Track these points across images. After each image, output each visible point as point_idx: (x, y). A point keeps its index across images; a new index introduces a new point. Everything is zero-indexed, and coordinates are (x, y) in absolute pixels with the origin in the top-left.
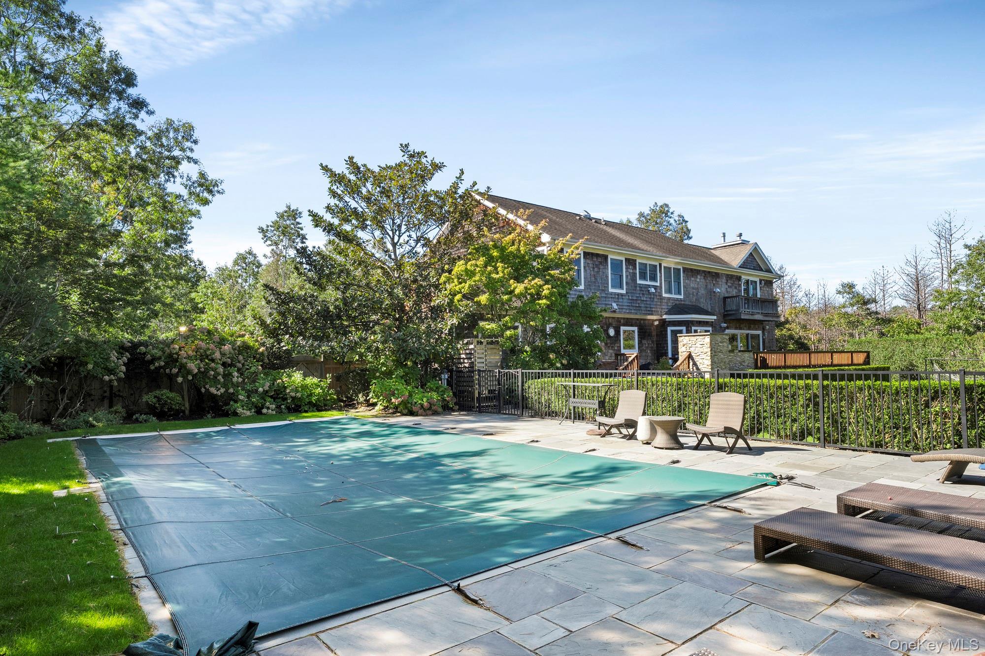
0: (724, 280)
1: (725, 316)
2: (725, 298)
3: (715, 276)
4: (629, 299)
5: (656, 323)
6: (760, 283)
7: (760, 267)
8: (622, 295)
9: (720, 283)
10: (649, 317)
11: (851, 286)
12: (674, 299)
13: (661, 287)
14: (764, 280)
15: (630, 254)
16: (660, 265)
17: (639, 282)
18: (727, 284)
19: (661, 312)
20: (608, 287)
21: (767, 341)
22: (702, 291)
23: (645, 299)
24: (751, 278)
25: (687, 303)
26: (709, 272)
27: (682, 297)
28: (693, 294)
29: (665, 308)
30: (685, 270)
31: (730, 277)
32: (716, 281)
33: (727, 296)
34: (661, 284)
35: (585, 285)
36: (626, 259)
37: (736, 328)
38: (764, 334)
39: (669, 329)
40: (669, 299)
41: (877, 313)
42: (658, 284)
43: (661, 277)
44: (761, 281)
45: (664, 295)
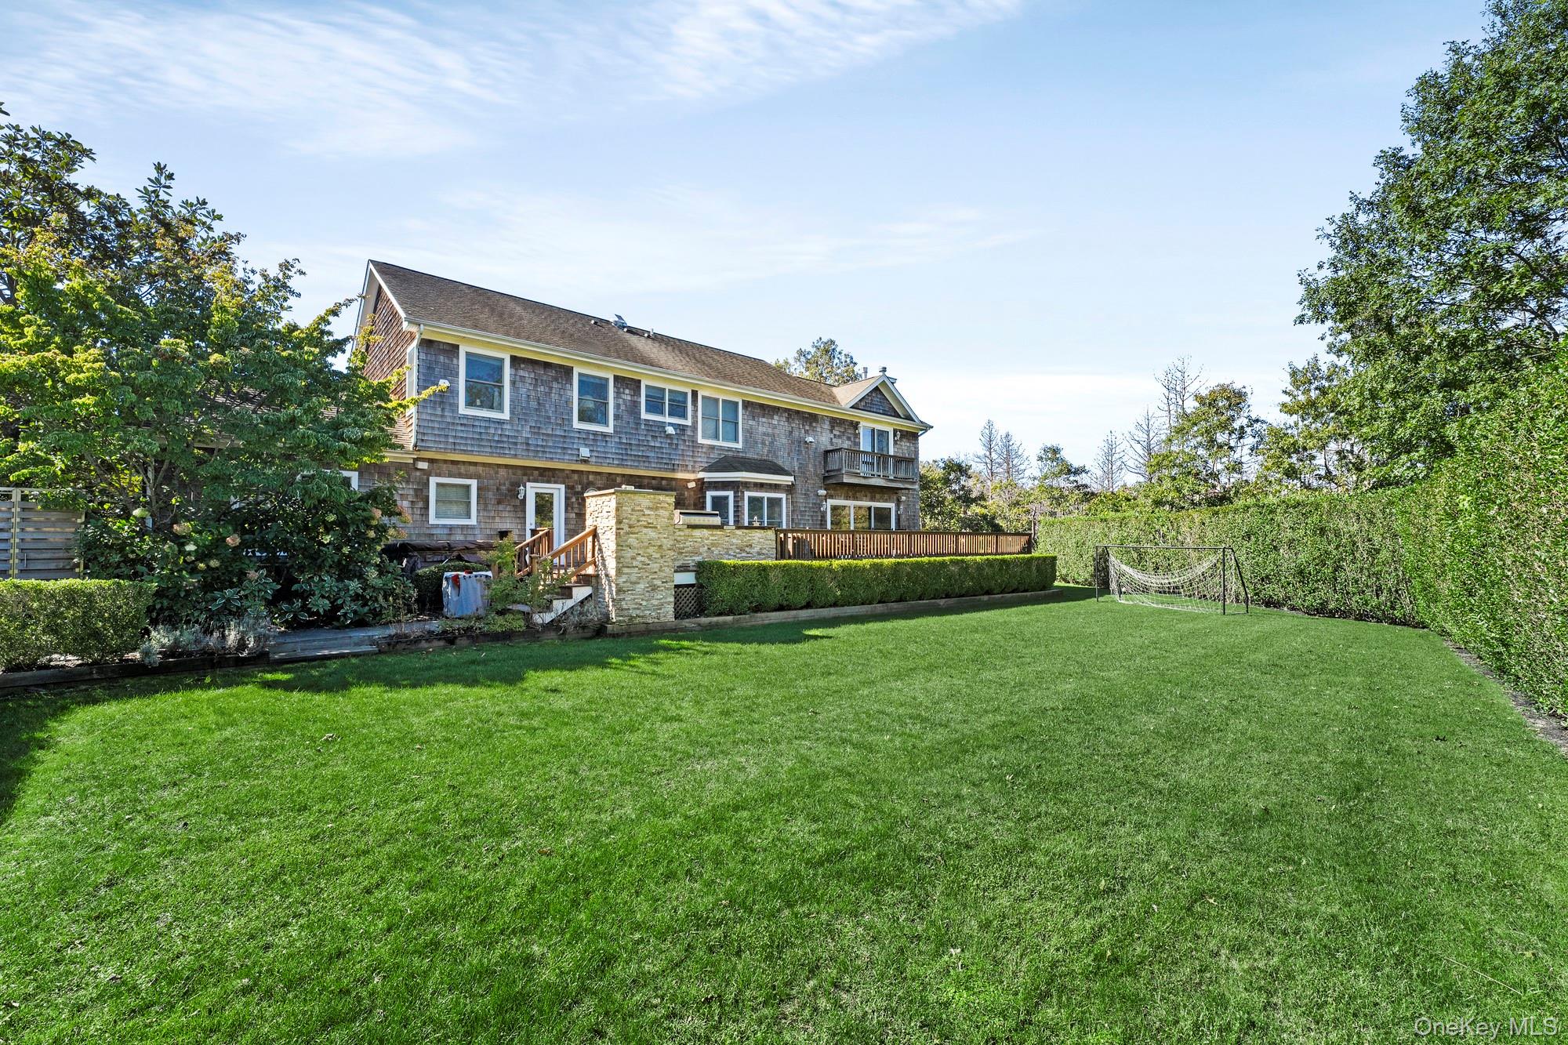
0: (827, 426)
1: (825, 478)
2: (827, 452)
3: (811, 419)
4: (621, 443)
5: (692, 485)
6: (895, 435)
7: (895, 411)
8: (604, 435)
9: (819, 429)
10: (680, 475)
11: (1055, 451)
12: (721, 448)
13: (694, 428)
14: (901, 431)
15: (628, 369)
16: (695, 394)
17: (644, 415)
18: (831, 432)
19: (693, 467)
20: (570, 420)
21: (903, 517)
22: (783, 440)
23: (658, 445)
24: (878, 427)
25: (749, 455)
26: (798, 412)
27: (740, 446)
28: (763, 443)
29: (703, 460)
30: (747, 405)
31: (835, 422)
32: (811, 425)
33: (831, 448)
34: (695, 422)
35: (512, 412)
36: (616, 378)
37: (847, 498)
38: (898, 508)
39: (709, 494)
40: (712, 447)
41: (1086, 486)
42: (689, 422)
43: (695, 411)
44: (895, 431)
45: (700, 440)
